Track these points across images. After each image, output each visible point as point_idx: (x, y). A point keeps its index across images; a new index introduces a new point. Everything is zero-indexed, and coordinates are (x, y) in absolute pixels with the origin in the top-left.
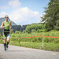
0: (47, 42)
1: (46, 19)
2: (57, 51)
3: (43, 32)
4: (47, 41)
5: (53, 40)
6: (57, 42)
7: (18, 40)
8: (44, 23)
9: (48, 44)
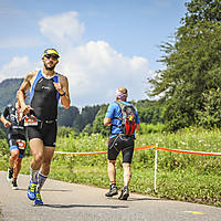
0: (172, 168)
1: (167, 86)
2: (205, 201)
3: (155, 132)
4: (171, 165)
5: (192, 161)
6: (206, 171)
7: (68, 160)
9: (175, 178)
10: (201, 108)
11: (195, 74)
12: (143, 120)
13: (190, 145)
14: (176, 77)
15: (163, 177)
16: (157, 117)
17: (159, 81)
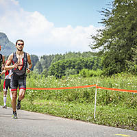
0: (107, 103)
1: (105, 42)
3: (95, 76)
4: (107, 100)
5: (122, 98)
6: (133, 105)
7: (30, 95)
9: (110, 110)
10: (130, 59)
11: (127, 33)
12: (86, 66)
13: (121, 86)
14: (112, 35)
15: (101, 109)
16: (97, 65)
17: (100, 38)
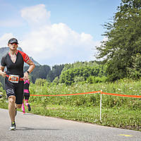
0: (112, 106)
1: (109, 52)
2: (133, 128)
3: (101, 82)
4: (111, 104)
5: (124, 101)
8: (105, 61)
9: (114, 112)
10: (131, 66)
11: (127, 44)
12: (93, 74)
13: (124, 91)
14: (114, 46)
15: (106, 112)
16: (102, 72)
17: (103, 48)
